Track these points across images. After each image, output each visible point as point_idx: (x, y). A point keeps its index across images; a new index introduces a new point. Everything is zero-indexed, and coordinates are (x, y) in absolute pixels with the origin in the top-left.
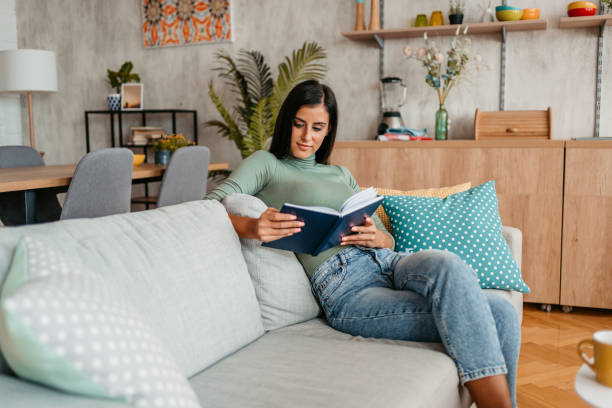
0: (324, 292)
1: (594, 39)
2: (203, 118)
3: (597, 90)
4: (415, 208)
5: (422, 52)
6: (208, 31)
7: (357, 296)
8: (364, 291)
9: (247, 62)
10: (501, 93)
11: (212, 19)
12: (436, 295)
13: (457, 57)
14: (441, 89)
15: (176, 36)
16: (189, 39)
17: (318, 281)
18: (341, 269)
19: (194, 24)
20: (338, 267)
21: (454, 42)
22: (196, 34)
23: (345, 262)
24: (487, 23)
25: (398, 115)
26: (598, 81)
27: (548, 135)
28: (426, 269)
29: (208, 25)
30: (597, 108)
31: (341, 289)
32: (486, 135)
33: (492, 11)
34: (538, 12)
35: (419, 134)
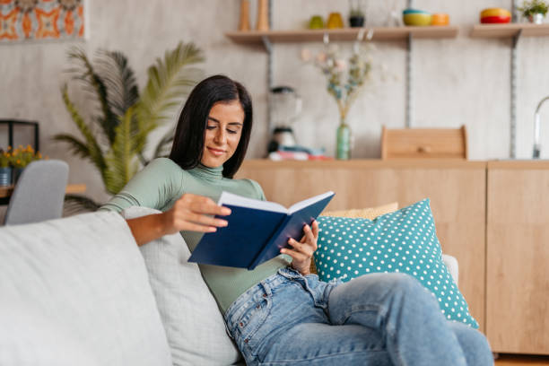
0: (244, 332)
1: (506, 51)
2: (47, 131)
3: (512, 107)
4: (342, 230)
5: (321, 57)
6: (55, 26)
7: (290, 334)
8: (297, 328)
9: (107, 63)
10: (408, 108)
11: (61, 12)
12: (391, 326)
13: (361, 65)
14: (342, 101)
15: (13, 29)
16: (31, 34)
17: (235, 318)
18: (265, 301)
19: (38, 16)
20: (261, 299)
21: (357, 48)
22: (40, 28)
23: (269, 292)
24: (392, 28)
25: (289, 130)
26: (513, 97)
27: (464, 155)
28: (376, 295)
29: (56, 18)
30: (513, 127)
31: (267, 327)
32: (395, 155)
33: (398, 15)
34: (447, 18)
35: (317, 154)
